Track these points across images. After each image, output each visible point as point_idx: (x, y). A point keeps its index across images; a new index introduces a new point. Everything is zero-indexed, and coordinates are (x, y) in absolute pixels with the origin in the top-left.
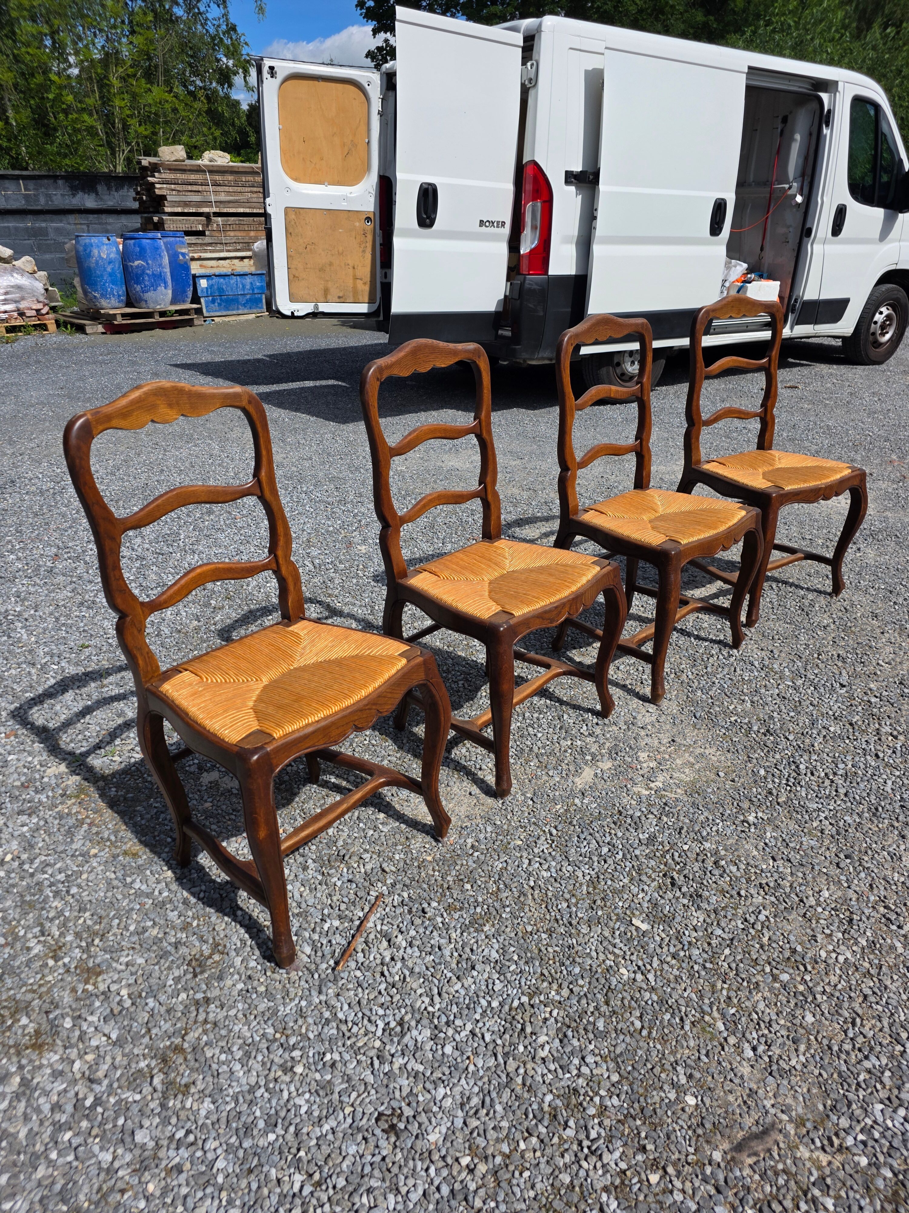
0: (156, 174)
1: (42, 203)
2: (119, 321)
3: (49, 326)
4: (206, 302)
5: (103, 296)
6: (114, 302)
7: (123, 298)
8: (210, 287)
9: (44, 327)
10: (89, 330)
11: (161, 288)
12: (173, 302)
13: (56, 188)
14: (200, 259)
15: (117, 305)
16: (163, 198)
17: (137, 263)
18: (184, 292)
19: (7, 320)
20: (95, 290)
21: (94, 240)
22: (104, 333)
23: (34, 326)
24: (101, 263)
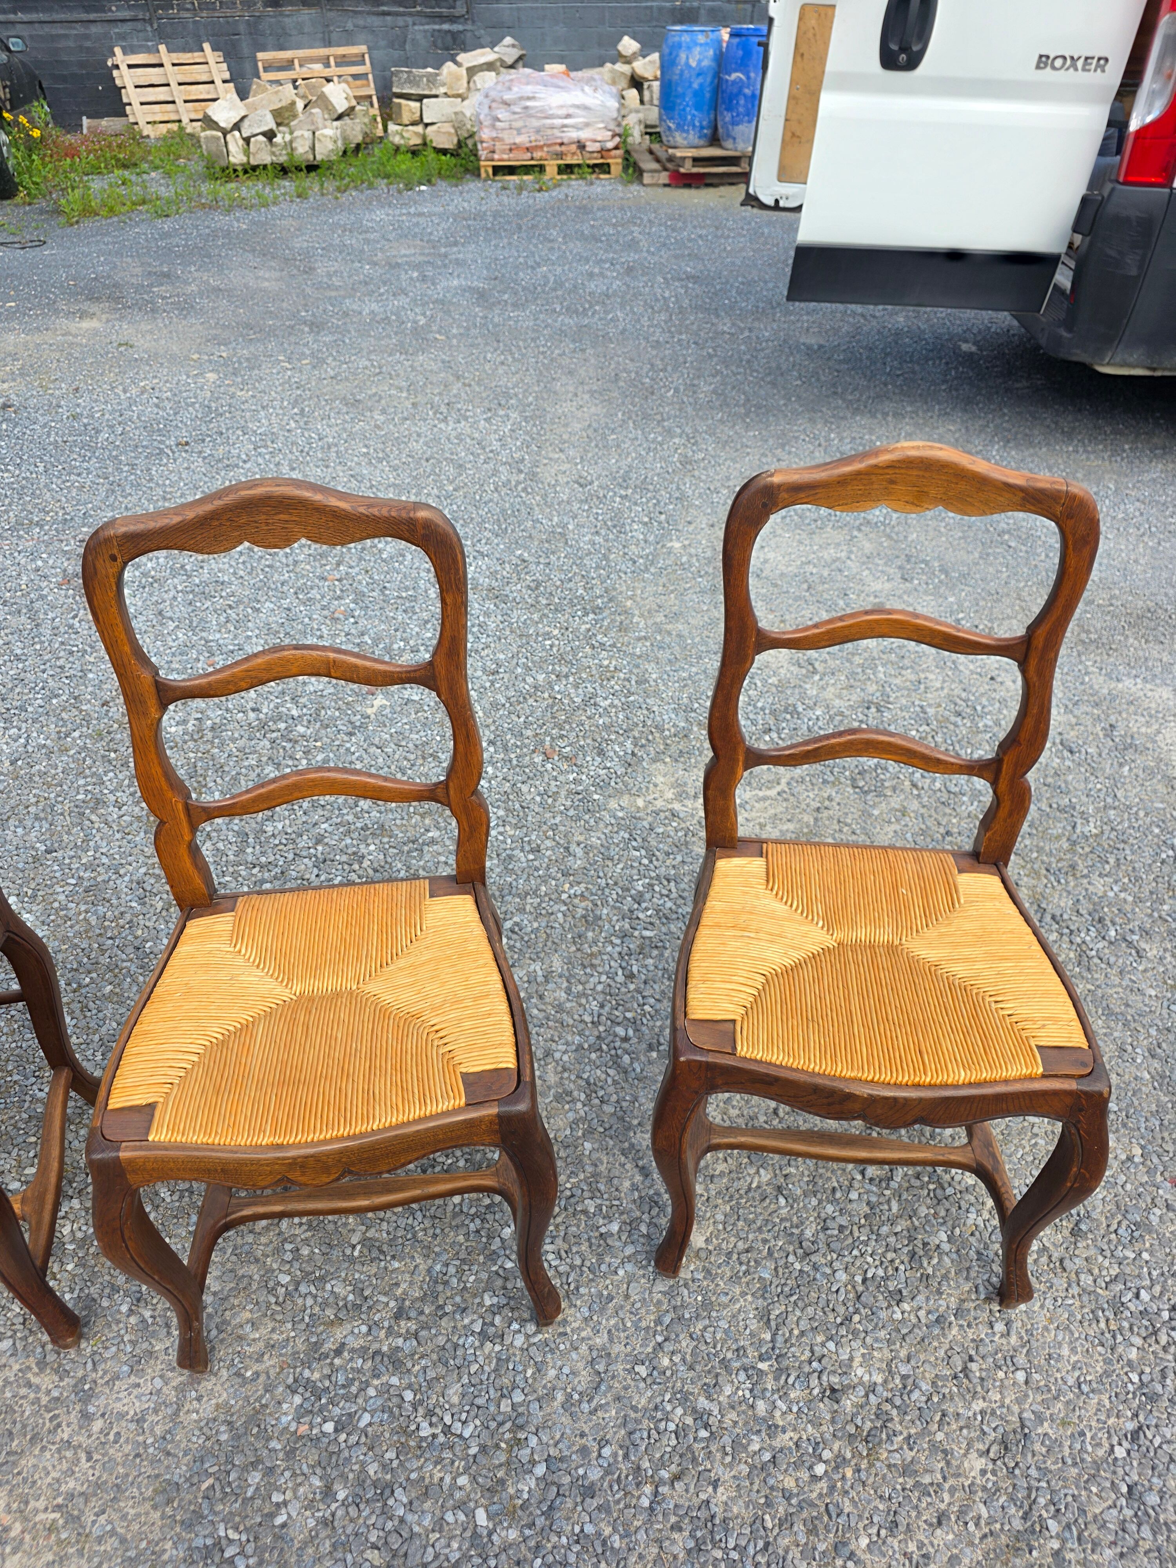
2: (687, 168)
3: (613, 168)
5: (680, 127)
6: (693, 137)
7: (707, 132)
9: (604, 168)
10: (647, 178)
15: (696, 141)
17: (734, 76)
19: (560, 156)
20: (671, 119)
21: (686, 38)
22: (665, 185)
23: (594, 167)
24: (686, 74)
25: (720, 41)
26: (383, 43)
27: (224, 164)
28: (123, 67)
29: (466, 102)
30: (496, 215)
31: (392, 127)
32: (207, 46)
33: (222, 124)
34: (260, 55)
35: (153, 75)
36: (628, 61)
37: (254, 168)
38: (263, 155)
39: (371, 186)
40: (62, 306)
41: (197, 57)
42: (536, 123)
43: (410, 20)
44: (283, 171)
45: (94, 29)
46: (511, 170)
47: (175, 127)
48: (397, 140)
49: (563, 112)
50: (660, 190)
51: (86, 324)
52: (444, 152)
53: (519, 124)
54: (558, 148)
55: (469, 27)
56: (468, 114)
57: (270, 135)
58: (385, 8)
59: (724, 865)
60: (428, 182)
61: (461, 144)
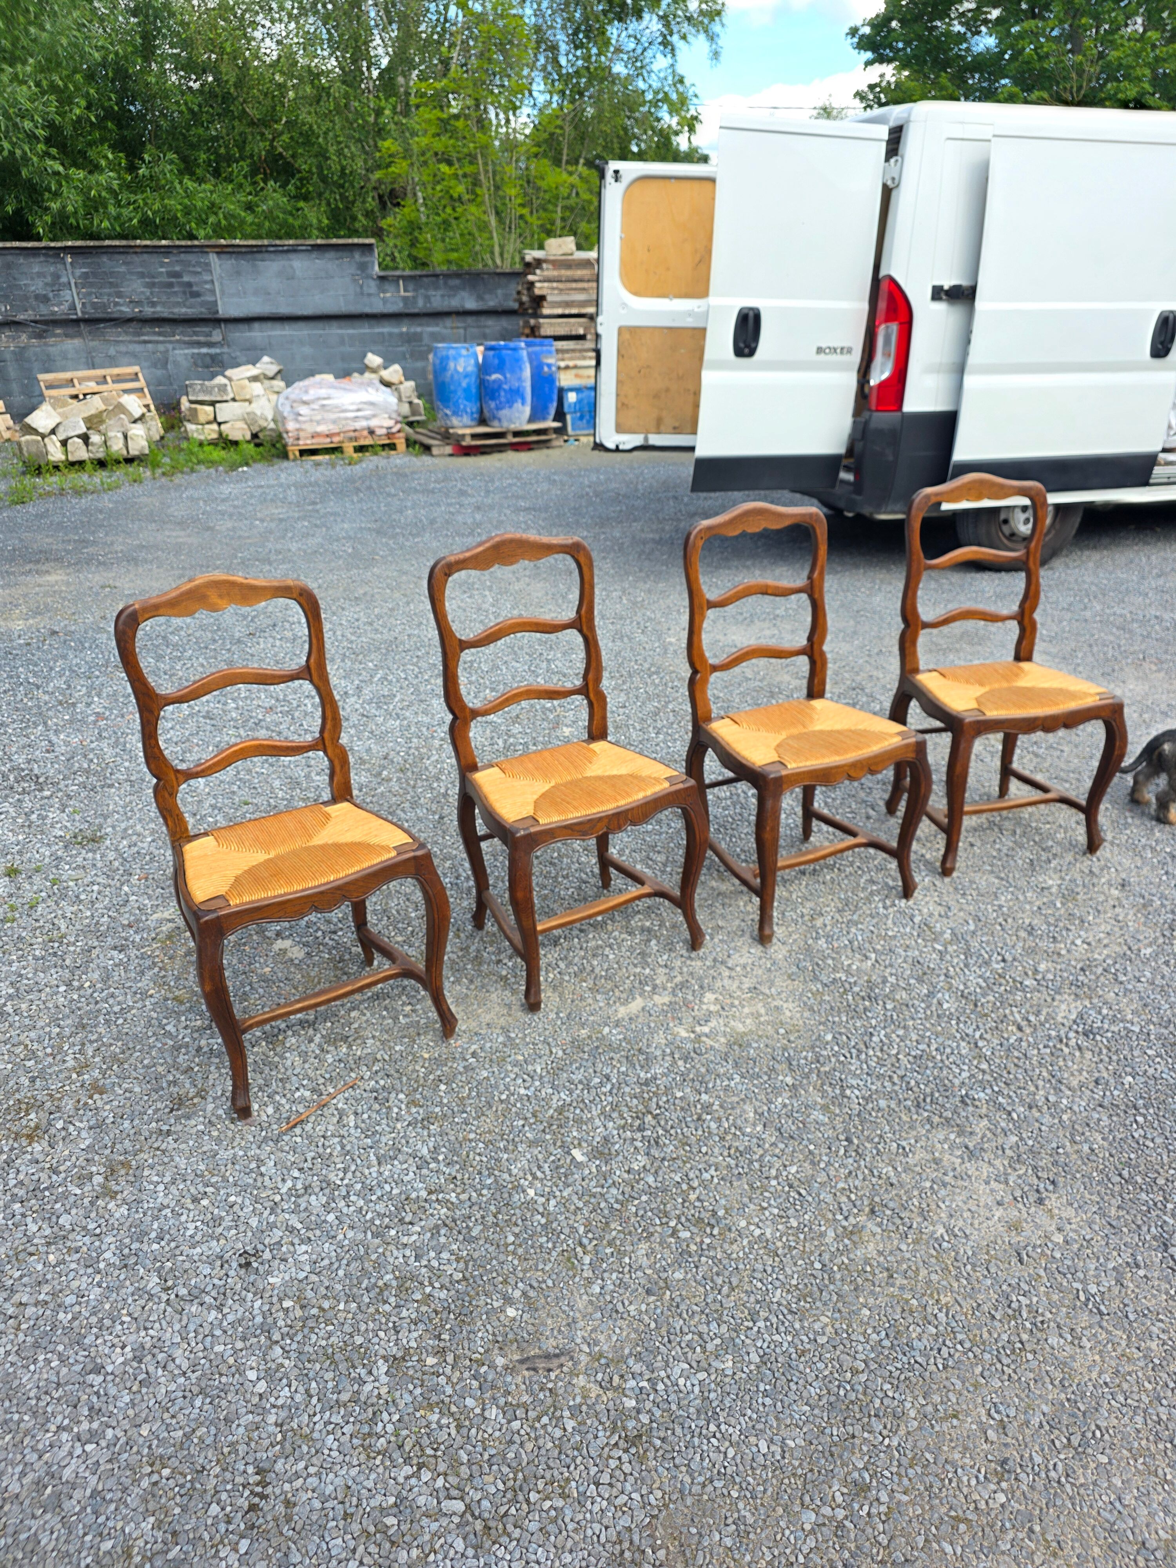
0: (538, 271)
1: (420, 305)
2: (468, 441)
3: (399, 446)
4: (573, 419)
5: (455, 413)
6: (466, 420)
7: (476, 416)
8: (579, 401)
9: (392, 447)
10: (435, 451)
11: (518, 405)
12: (531, 420)
13: (437, 288)
14: (575, 367)
15: (470, 423)
16: (542, 298)
17: (494, 377)
18: (545, 409)
19: (356, 439)
20: (447, 407)
21: (452, 352)
22: (451, 455)
23: (383, 446)
24: (456, 377)
25: (477, 354)
27: (43, 461)
29: (254, 405)
30: (327, 482)
31: (189, 426)
33: (41, 430)
34: (41, 377)
36: (374, 371)
37: (73, 464)
38: (80, 452)
39: (192, 470)
42: (332, 416)
43: (170, 346)
44: (101, 464)
46: (313, 452)
48: (197, 436)
49: (354, 407)
50: (448, 459)
51: (50, 578)
52: (246, 442)
53: (319, 417)
54: (352, 434)
55: (225, 350)
56: (258, 413)
57: (85, 438)
58: (146, 338)
60: (247, 464)
61: (255, 436)
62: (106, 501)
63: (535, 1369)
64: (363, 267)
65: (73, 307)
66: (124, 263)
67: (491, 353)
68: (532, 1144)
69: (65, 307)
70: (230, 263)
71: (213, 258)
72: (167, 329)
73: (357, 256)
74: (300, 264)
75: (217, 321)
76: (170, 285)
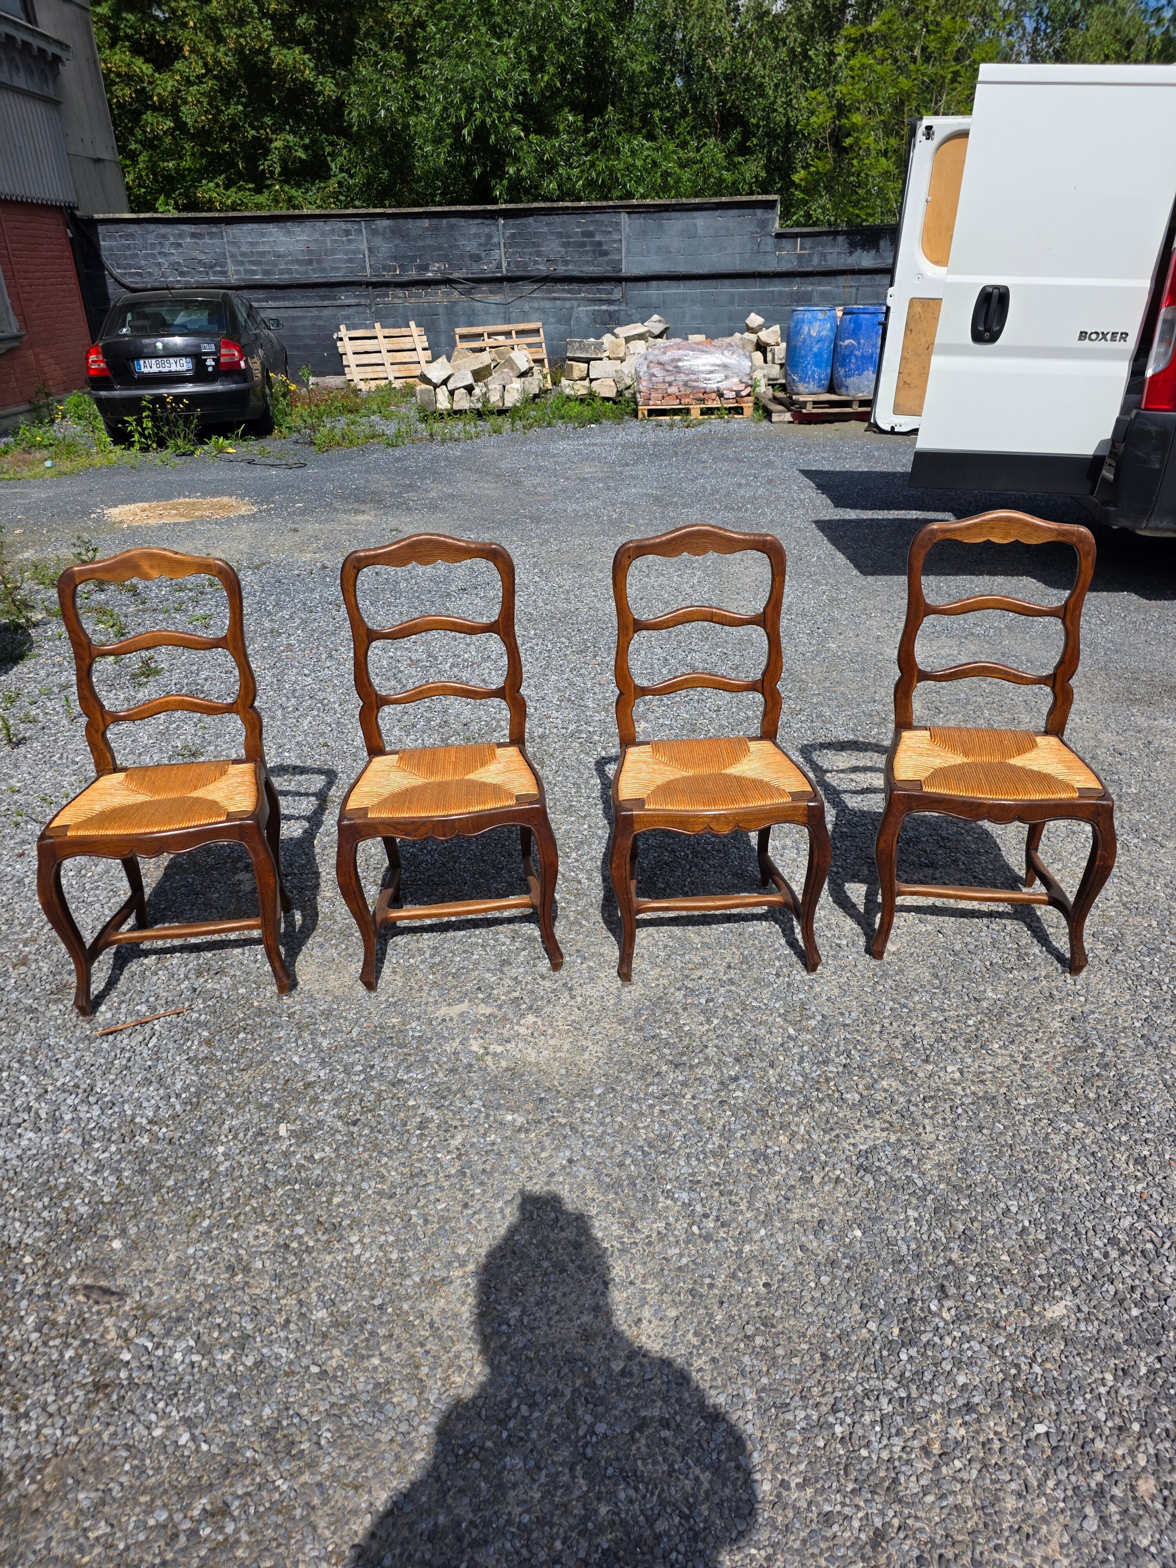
1: (815, 263)
2: (809, 409)
3: (745, 410)
5: (802, 379)
6: (813, 387)
7: (825, 383)
9: (739, 410)
10: (775, 417)
11: (869, 373)
13: (834, 246)
15: (816, 390)
17: (847, 342)
19: (703, 401)
20: (793, 373)
21: (808, 315)
22: (790, 423)
23: (730, 410)
24: (808, 341)
25: (835, 317)
26: (552, 320)
27: (431, 409)
28: (346, 339)
29: (625, 363)
30: (655, 444)
31: (564, 382)
32: (412, 324)
33: (434, 381)
34: (459, 331)
35: (368, 345)
36: (754, 331)
37: (456, 412)
38: (463, 402)
39: (549, 424)
40: (337, 505)
41: (404, 331)
42: (683, 377)
43: (575, 303)
44: (480, 414)
45: (326, 312)
46: (663, 412)
47: (383, 383)
48: (568, 391)
49: (706, 369)
50: (786, 426)
51: (360, 518)
52: (608, 399)
53: (671, 379)
54: (701, 396)
55: (623, 307)
56: (626, 372)
57: (469, 389)
58: (556, 295)
59: (906, 734)
60: (596, 421)
61: (620, 393)
62: (456, 451)
63: (88, 1297)
64: (763, 224)
65: (499, 266)
66: (547, 224)
67: (848, 317)
68: (260, 1107)
69: (493, 265)
70: (638, 221)
71: (624, 217)
72: (575, 286)
73: (759, 212)
74: (702, 221)
75: (619, 280)
76: (583, 244)
